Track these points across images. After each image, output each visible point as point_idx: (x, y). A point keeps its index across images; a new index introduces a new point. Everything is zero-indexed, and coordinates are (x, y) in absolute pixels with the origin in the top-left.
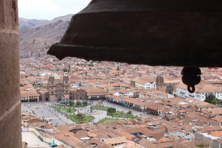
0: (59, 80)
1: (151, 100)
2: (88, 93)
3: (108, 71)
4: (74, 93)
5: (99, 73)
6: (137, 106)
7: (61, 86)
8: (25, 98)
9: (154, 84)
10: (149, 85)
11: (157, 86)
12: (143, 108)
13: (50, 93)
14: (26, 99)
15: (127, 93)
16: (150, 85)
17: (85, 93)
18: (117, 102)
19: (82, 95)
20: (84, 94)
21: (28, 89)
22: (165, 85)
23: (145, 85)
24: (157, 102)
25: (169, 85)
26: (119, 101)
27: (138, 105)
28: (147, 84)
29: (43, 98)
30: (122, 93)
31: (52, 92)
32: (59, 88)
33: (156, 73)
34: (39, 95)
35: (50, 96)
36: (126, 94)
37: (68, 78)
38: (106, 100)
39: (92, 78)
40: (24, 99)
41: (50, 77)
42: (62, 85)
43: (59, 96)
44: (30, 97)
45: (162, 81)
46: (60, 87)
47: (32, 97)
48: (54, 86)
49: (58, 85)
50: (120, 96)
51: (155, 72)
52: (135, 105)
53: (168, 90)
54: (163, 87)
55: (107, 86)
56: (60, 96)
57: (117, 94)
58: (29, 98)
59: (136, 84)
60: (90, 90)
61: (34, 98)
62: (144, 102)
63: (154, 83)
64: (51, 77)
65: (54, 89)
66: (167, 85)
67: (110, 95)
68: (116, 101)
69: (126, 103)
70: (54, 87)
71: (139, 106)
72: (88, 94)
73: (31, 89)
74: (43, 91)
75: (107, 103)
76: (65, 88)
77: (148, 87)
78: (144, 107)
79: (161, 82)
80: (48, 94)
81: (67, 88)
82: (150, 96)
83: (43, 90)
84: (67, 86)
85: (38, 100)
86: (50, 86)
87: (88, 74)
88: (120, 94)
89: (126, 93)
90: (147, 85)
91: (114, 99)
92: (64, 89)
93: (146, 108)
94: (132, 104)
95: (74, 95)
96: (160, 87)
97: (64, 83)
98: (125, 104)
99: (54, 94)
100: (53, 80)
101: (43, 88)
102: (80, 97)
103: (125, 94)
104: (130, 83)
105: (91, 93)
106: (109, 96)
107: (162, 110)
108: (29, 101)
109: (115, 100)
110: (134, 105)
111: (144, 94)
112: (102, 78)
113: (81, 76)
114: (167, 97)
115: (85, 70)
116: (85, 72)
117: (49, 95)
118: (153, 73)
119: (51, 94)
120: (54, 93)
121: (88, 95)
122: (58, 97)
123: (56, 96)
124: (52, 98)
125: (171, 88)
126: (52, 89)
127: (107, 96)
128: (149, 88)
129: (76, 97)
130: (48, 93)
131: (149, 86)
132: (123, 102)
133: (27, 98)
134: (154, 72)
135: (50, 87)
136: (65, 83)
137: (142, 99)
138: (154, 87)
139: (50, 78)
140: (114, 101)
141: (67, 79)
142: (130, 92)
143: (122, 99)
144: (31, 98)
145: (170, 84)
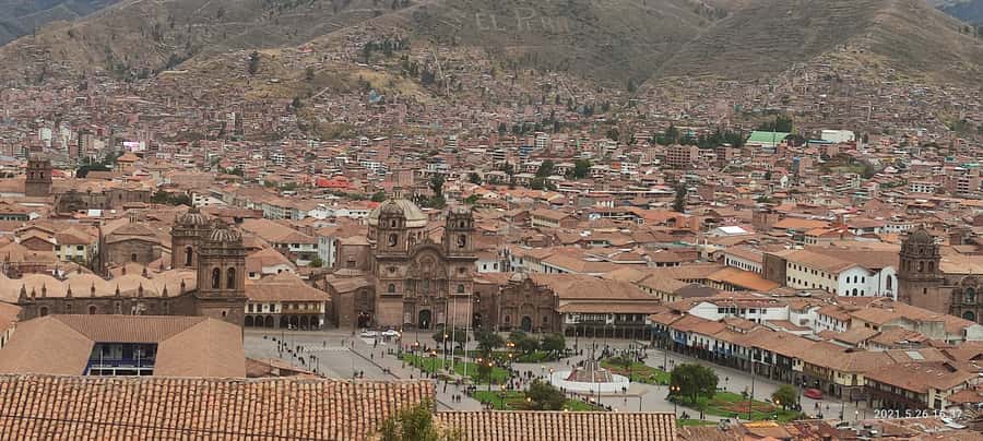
0: (420, 233)
1: (883, 346)
2: (563, 299)
3: (632, 213)
4: (493, 296)
5: (587, 219)
6: (815, 370)
7: (437, 259)
8: (259, 309)
9: (889, 278)
10: (859, 280)
11: (906, 287)
12: (848, 382)
13: (381, 289)
14: (266, 311)
15: (758, 311)
16: (863, 279)
17: (546, 298)
18: (711, 349)
19: (529, 309)
20: (545, 302)
21: (266, 270)
22: (946, 283)
23: (842, 278)
24: (915, 355)
25: (963, 285)
26: (720, 346)
27: (819, 368)
28: (852, 274)
29: (346, 314)
30: (733, 310)
31: (392, 288)
32: (427, 269)
33: (876, 231)
34: (326, 297)
35: (382, 306)
36: (752, 316)
37: (469, 221)
38: (649, 339)
39: (564, 241)
40: (255, 310)
41: (382, 213)
42: (439, 255)
43: (423, 308)
44: (285, 304)
45: (932, 263)
46: (429, 263)
47: (296, 305)
48: (403, 255)
49: (419, 251)
50: (721, 321)
51: (872, 229)
52: (802, 364)
53: (959, 307)
54: (932, 291)
55: (647, 277)
56: (428, 308)
57: (706, 311)
58: (278, 308)
59: (790, 272)
60: (573, 285)
61: (301, 307)
62: (849, 351)
63: (890, 271)
64: (388, 214)
65: (403, 269)
66: (957, 284)
67: (670, 317)
68: (705, 342)
69: (758, 357)
70: (403, 260)
71: (826, 369)
72: (562, 303)
73: (280, 271)
74: (348, 281)
75: (653, 350)
76: (452, 270)
77: (855, 291)
78: (855, 377)
79: (926, 266)
80: (371, 293)
81: (462, 270)
82: (875, 328)
83: (344, 277)
84: (462, 260)
85: (322, 322)
86: (384, 255)
87: (534, 221)
88: (720, 311)
89: (752, 311)
90: (852, 280)
91: (691, 332)
92: (451, 274)
93: (861, 382)
94: (790, 359)
95: (493, 307)
96: (917, 292)
97: (448, 247)
98: (753, 360)
99: (400, 296)
100: (397, 227)
101: (346, 264)
102: (520, 319)
103: (747, 311)
104: (760, 267)
105: (575, 301)
106: (665, 318)
107: (950, 392)
108: (277, 322)
109: (698, 341)
110: (798, 368)
111: (846, 316)
112: (612, 242)
113: (505, 228)
114: (960, 338)
115: (517, 206)
116: (519, 211)
117: (374, 299)
118: (860, 232)
119: (383, 296)
120: (397, 292)
121: (560, 311)
122: (418, 311)
123: (410, 304)
124: (388, 311)
125: (972, 299)
126: (392, 270)
127: (656, 318)
128: (859, 294)
129: (504, 318)
130: (372, 289)
131: (859, 286)
132: (741, 351)
133: (272, 308)
134: (865, 229)
135: (381, 260)
136: (454, 244)
137: (837, 340)
138: (884, 290)
139: (385, 216)
140: (690, 343)
141: (466, 224)
142: (771, 306)
143: (738, 336)
144: (291, 307)
145: (970, 277)
